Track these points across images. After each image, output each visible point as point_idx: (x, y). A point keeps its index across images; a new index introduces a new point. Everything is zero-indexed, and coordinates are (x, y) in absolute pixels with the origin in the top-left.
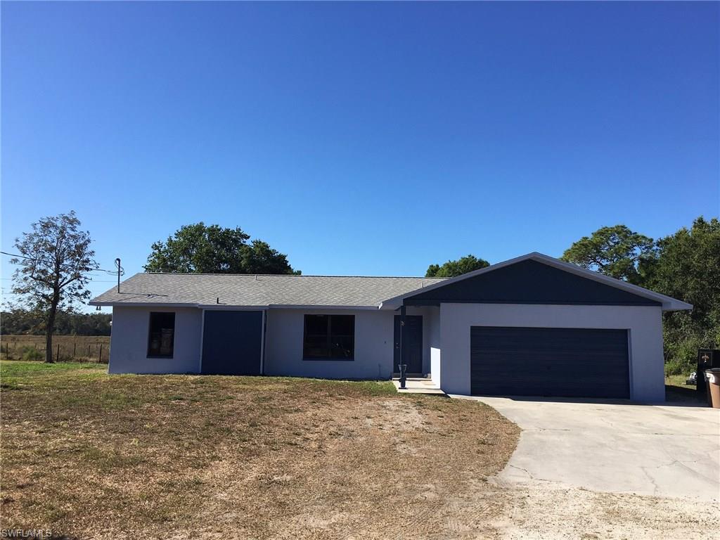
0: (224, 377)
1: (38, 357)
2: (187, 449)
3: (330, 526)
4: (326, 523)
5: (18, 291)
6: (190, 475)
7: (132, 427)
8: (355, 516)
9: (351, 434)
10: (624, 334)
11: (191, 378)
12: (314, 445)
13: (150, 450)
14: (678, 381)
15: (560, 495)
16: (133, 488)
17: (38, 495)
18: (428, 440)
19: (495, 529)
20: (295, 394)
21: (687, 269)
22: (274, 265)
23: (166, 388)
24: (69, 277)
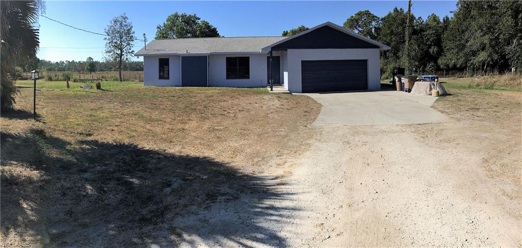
0: (192, 88)
1: (117, 80)
2: (178, 116)
3: (239, 145)
4: (238, 144)
5: (107, 52)
6: (180, 126)
7: (155, 107)
8: (250, 142)
9: (248, 110)
10: (365, 62)
11: (178, 88)
12: (232, 115)
13: (163, 116)
14: (387, 82)
15: (336, 129)
16: (158, 130)
17: (123, 129)
18: (282, 112)
19: (308, 144)
20: (223, 94)
21: (392, 33)
22: (211, 33)
23: (168, 92)
24: (125, 45)
